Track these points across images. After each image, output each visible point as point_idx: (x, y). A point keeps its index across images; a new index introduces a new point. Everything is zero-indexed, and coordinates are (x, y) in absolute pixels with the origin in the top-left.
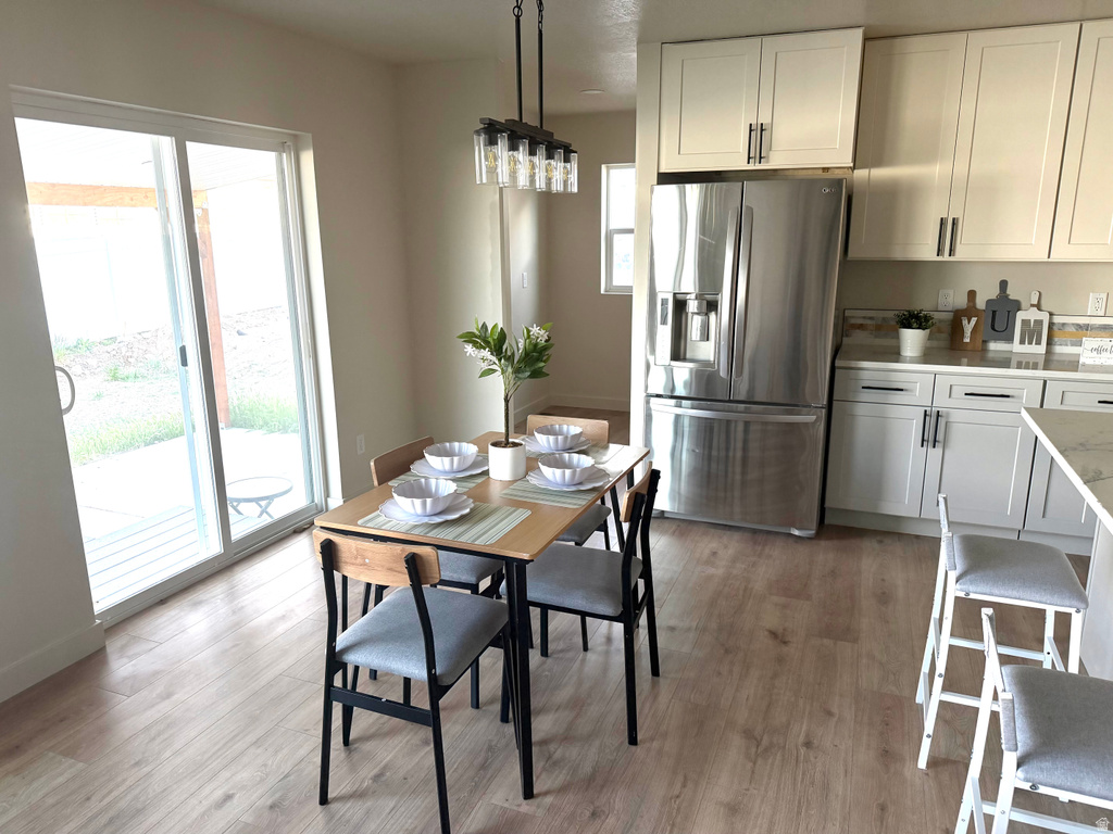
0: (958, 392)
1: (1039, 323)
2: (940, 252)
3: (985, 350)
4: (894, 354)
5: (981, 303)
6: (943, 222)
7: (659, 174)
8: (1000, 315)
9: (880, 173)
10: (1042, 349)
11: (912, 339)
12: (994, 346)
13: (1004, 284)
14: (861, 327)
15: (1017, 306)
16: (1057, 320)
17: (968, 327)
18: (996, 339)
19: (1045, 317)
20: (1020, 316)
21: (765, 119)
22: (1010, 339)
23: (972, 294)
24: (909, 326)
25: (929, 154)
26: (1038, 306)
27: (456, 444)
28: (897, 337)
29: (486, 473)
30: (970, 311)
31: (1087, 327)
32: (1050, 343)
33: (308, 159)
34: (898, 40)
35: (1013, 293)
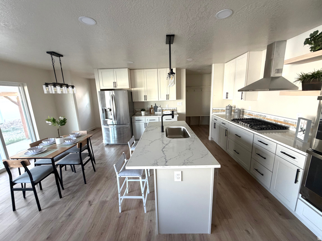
0: (149, 120)
1: (160, 109)
2: (145, 100)
3: (154, 113)
4: (141, 115)
5: (153, 107)
6: (144, 96)
7: (101, 89)
8: (155, 108)
9: (135, 89)
10: (161, 113)
11: (143, 113)
12: (156, 113)
13: (155, 104)
14: (138, 111)
15: (158, 107)
16: (163, 109)
17: (152, 110)
18: (156, 112)
19: (161, 108)
20: (158, 108)
21: (116, 81)
22: (157, 112)
23: (152, 106)
24: (142, 111)
25: (141, 86)
26: (160, 107)
27: (51, 139)
28: (141, 112)
29: (56, 143)
30: (152, 108)
31: (166, 109)
32: (162, 112)
33: (26, 88)
34: (134, 70)
35: (157, 105)
